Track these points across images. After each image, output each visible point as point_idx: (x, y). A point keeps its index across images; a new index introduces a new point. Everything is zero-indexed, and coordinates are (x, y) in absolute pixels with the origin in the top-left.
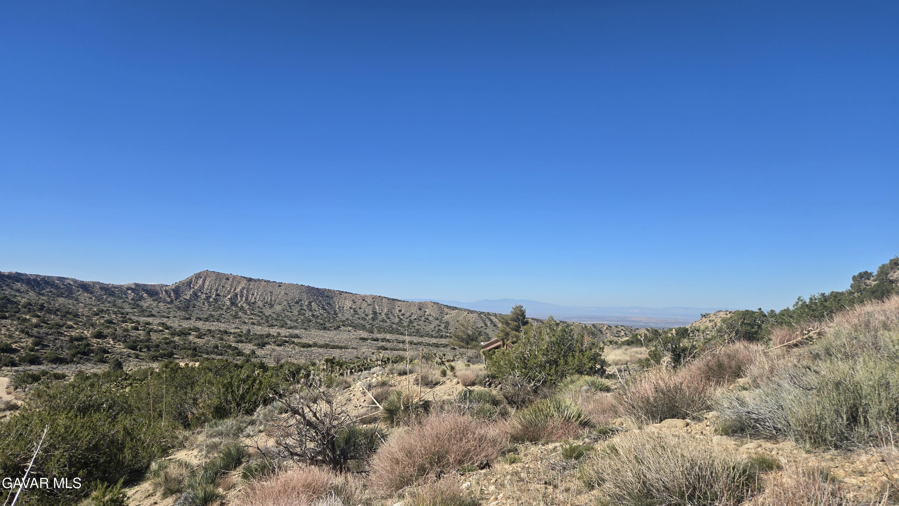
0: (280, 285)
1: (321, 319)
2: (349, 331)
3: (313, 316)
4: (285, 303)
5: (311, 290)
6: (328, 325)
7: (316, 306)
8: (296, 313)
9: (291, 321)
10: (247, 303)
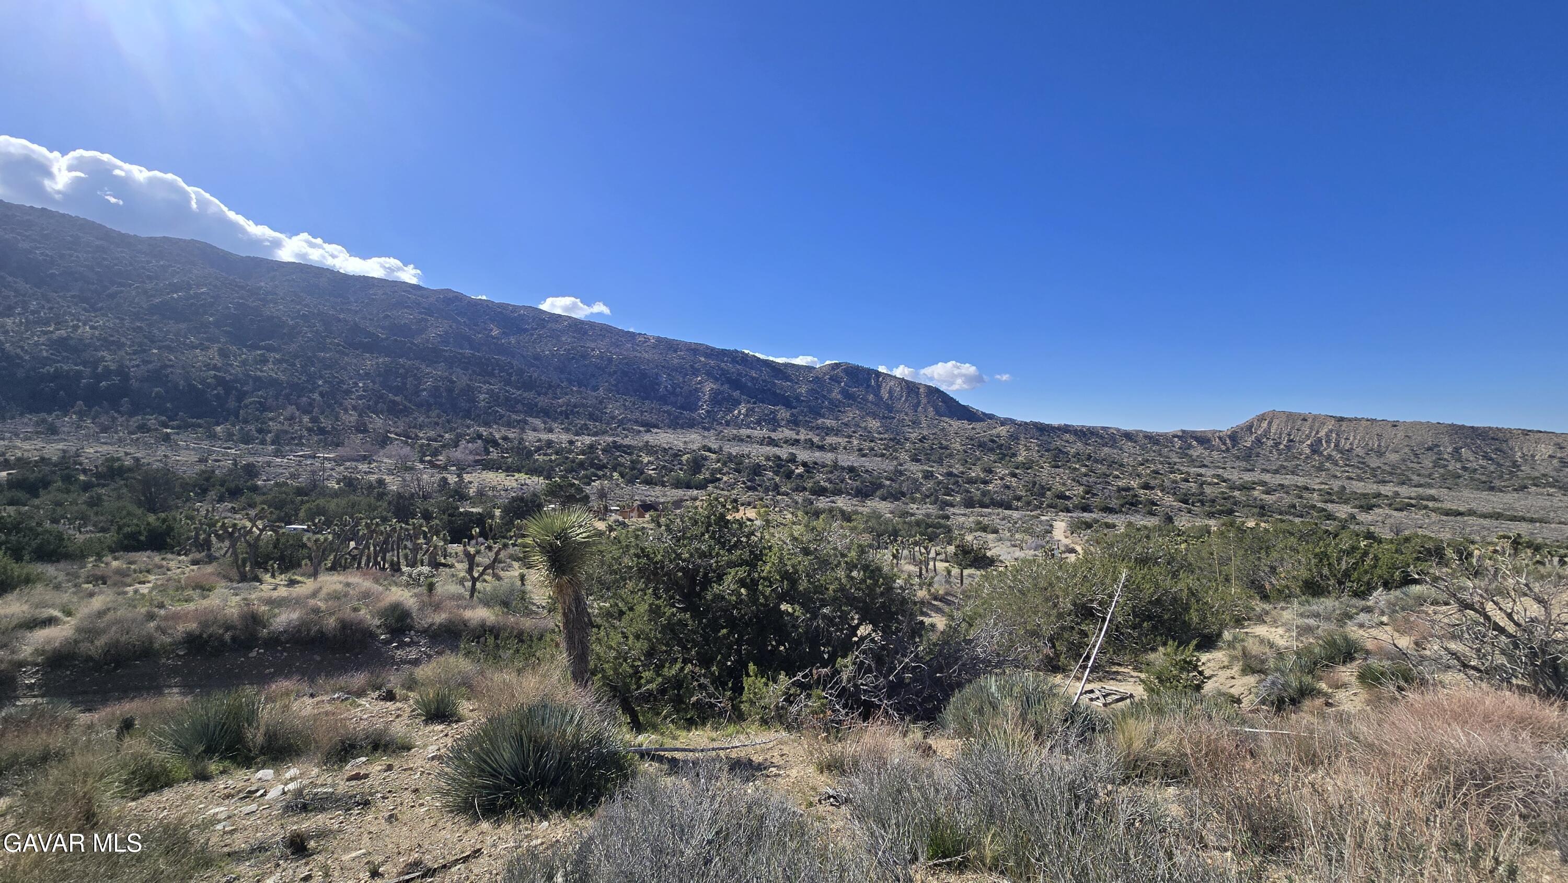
0: (1395, 425)
1: (1483, 474)
2: (1548, 495)
3: (1465, 469)
4: (1407, 450)
5: (1456, 430)
6: (1497, 483)
7: (1470, 453)
8: (1428, 462)
9: (1419, 475)
10: (1337, 450)
